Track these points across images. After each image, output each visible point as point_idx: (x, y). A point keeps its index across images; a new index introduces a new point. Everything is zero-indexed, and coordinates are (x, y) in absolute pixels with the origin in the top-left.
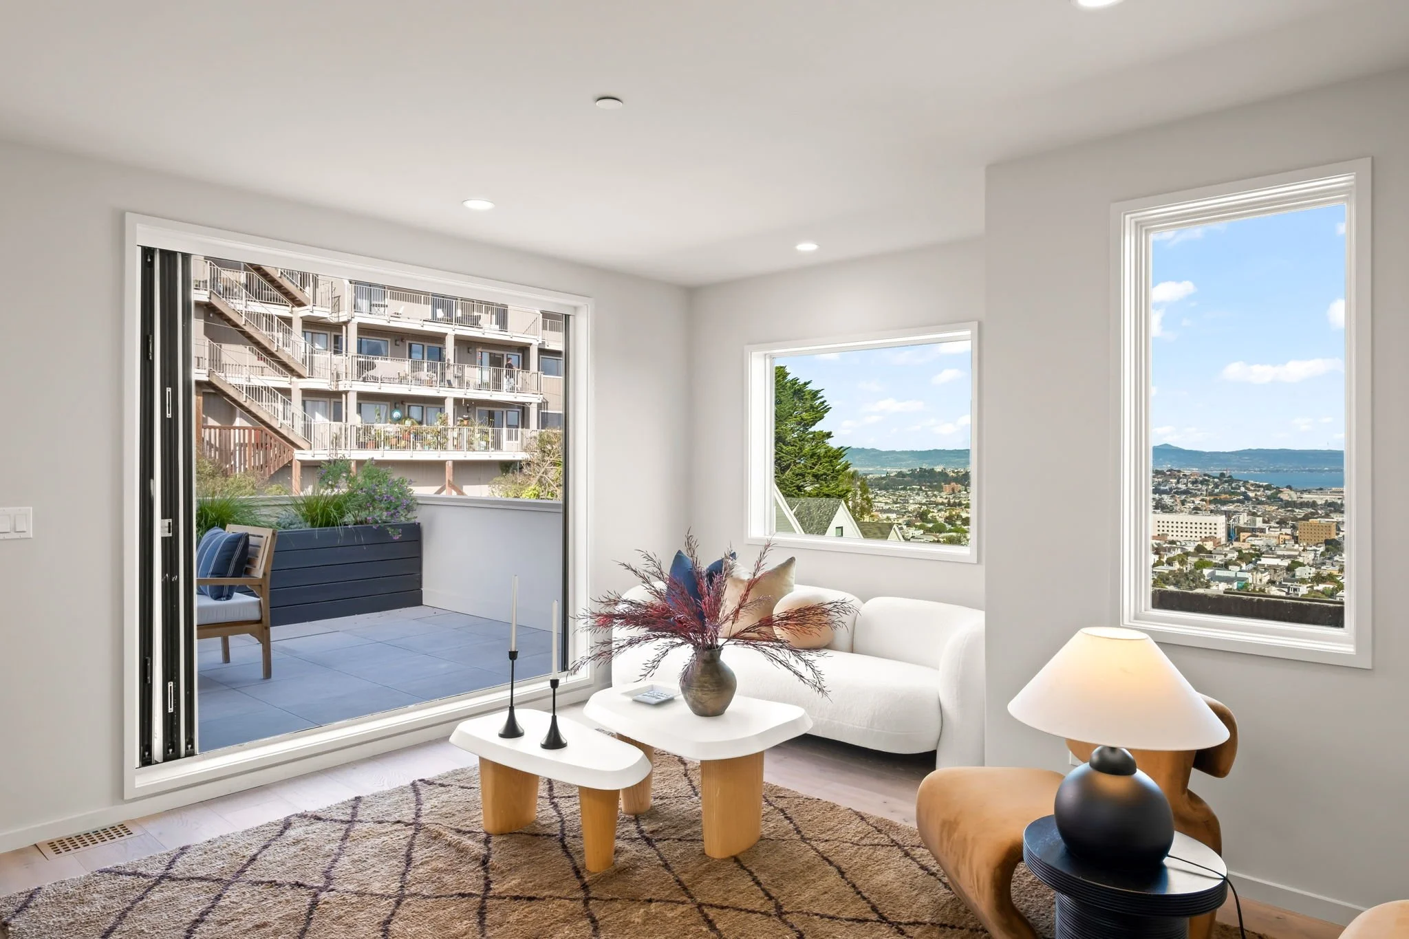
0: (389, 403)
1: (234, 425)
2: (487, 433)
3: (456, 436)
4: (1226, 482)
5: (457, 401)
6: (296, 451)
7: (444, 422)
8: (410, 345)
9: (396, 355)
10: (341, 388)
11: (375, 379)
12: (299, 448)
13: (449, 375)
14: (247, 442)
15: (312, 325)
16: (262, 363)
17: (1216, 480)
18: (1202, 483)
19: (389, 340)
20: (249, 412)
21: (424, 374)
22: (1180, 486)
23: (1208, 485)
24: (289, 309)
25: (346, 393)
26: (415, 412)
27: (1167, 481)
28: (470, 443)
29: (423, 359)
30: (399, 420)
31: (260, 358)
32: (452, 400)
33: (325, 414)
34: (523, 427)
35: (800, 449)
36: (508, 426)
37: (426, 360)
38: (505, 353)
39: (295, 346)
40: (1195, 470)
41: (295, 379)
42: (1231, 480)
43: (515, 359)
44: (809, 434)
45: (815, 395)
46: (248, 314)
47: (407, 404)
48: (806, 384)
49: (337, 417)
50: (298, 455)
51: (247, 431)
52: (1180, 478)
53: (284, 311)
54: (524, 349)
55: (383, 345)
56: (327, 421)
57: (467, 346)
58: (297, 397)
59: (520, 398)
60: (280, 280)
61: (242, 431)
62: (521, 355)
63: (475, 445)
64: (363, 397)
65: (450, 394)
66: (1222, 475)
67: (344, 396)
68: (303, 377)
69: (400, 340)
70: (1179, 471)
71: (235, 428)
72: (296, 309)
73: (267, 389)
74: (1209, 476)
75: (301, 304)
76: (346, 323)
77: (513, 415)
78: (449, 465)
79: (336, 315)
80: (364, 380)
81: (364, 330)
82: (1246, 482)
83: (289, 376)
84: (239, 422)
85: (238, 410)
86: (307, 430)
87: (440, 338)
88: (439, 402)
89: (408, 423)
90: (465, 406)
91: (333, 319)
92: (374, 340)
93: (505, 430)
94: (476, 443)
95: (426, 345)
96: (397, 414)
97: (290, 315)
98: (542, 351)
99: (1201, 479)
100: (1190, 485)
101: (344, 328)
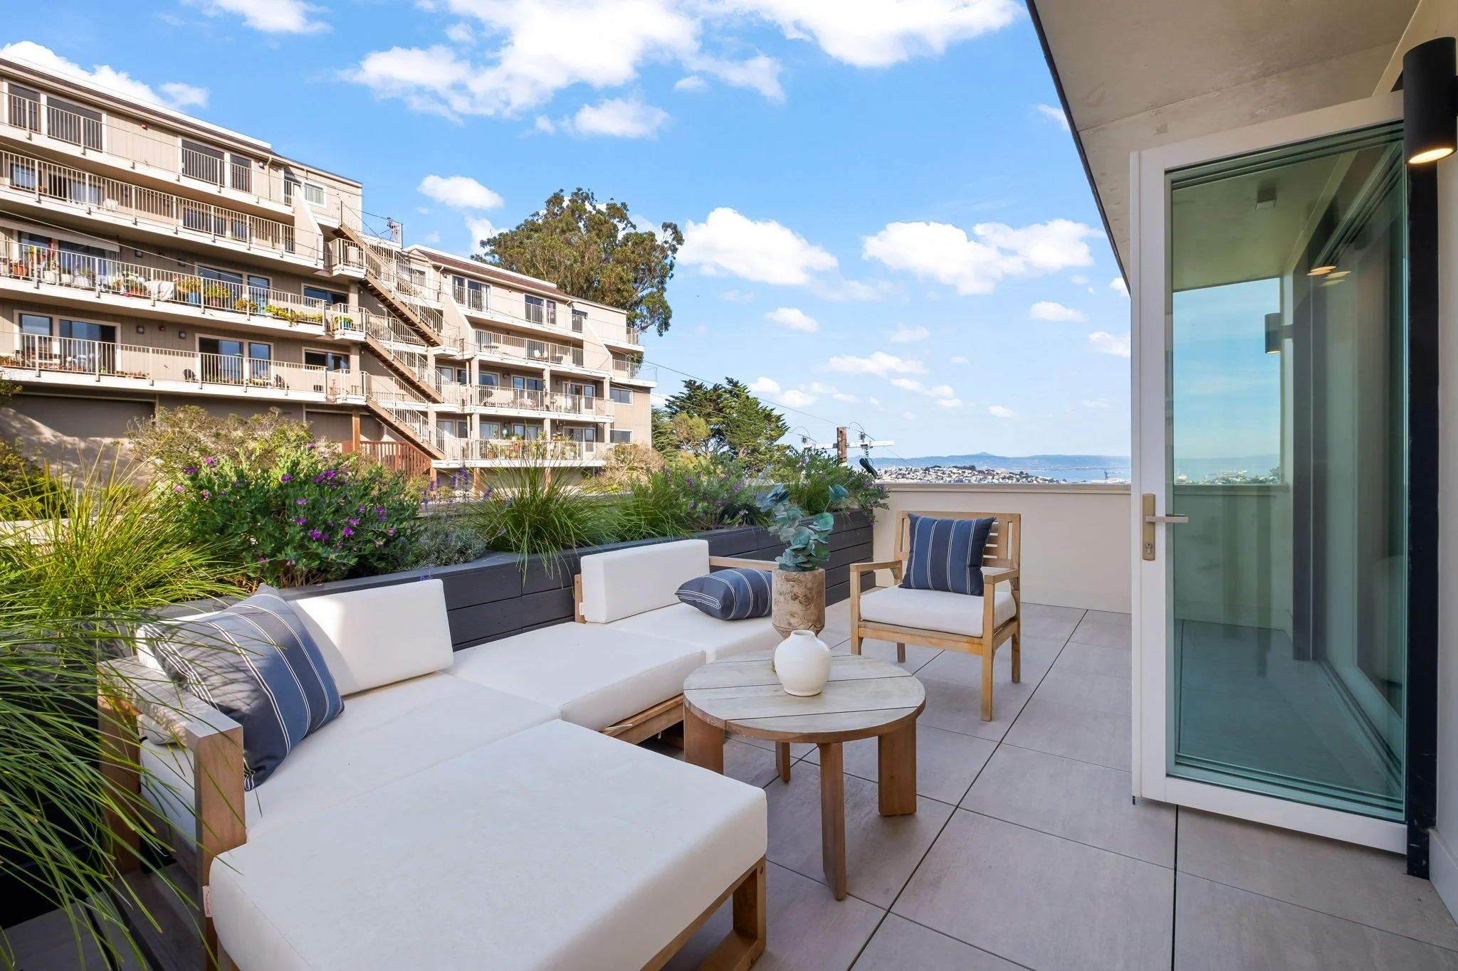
0: (499, 423)
1: (382, 440)
2: (575, 446)
3: (552, 448)
4: (1024, 477)
5: (553, 422)
6: (433, 461)
7: (544, 438)
9: (505, 386)
10: (467, 411)
11: (493, 405)
12: (435, 458)
13: (547, 401)
14: (395, 454)
15: (442, 361)
16: (403, 392)
17: (1018, 476)
18: (1008, 478)
19: (499, 374)
20: (397, 429)
21: (528, 401)
22: (994, 481)
23: (1012, 480)
24: (425, 348)
25: (471, 415)
26: (518, 429)
27: (985, 478)
28: (563, 453)
30: (508, 436)
31: (401, 387)
32: (549, 421)
33: (451, 432)
34: (597, 441)
35: (771, 457)
36: (586, 441)
38: (583, 385)
39: (427, 376)
40: (1003, 470)
41: (430, 404)
42: (1027, 476)
43: (589, 389)
44: (775, 446)
45: (778, 418)
46: (395, 352)
47: (513, 424)
48: (772, 410)
49: (463, 434)
50: (435, 464)
51: (394, 445)
52: (994, 475)
53: (419, 350)
54: (597, 383)
55: (493, 377)
56: (453, 437)
57: (558, 378)
58: (432, 418)
59: (598, 419)
60: (419, 325)
61: (391, 445)
62: (594, 386)
63: (567, 456)
64: (485, 419)
65: (548, 416)
66: (1022, 473)
67: (468, 418)
68: (439, 402)
69: (506, 373)
70: (993, 471)
71: (381, 443)
72: (430, 348)
73: (412, 412)
74: (1013, 474)
75: (434, 344)
76: (469, 360)
77: (590, 432)
78: (548, 471)
79: (461, 353)
80: (485, 405)
81: (484, 366)
82: (1037, 477)
83: (426, 401)
84: (386, 438)
85: (386, 427)
86: (441, 444)
87: (538, 373)
88: (539, 422)
89: (514, 439)
90: (556, 425)
91: (459, 357)
92: (488, 374)
93: (584, 444)
94: (567, 453)
95: (526, 378)
96: (505, 432)
97: (425, 353)
98: (613, 385)
99: (1008, 476)
100: (1001, 480)
101: (467, 364)
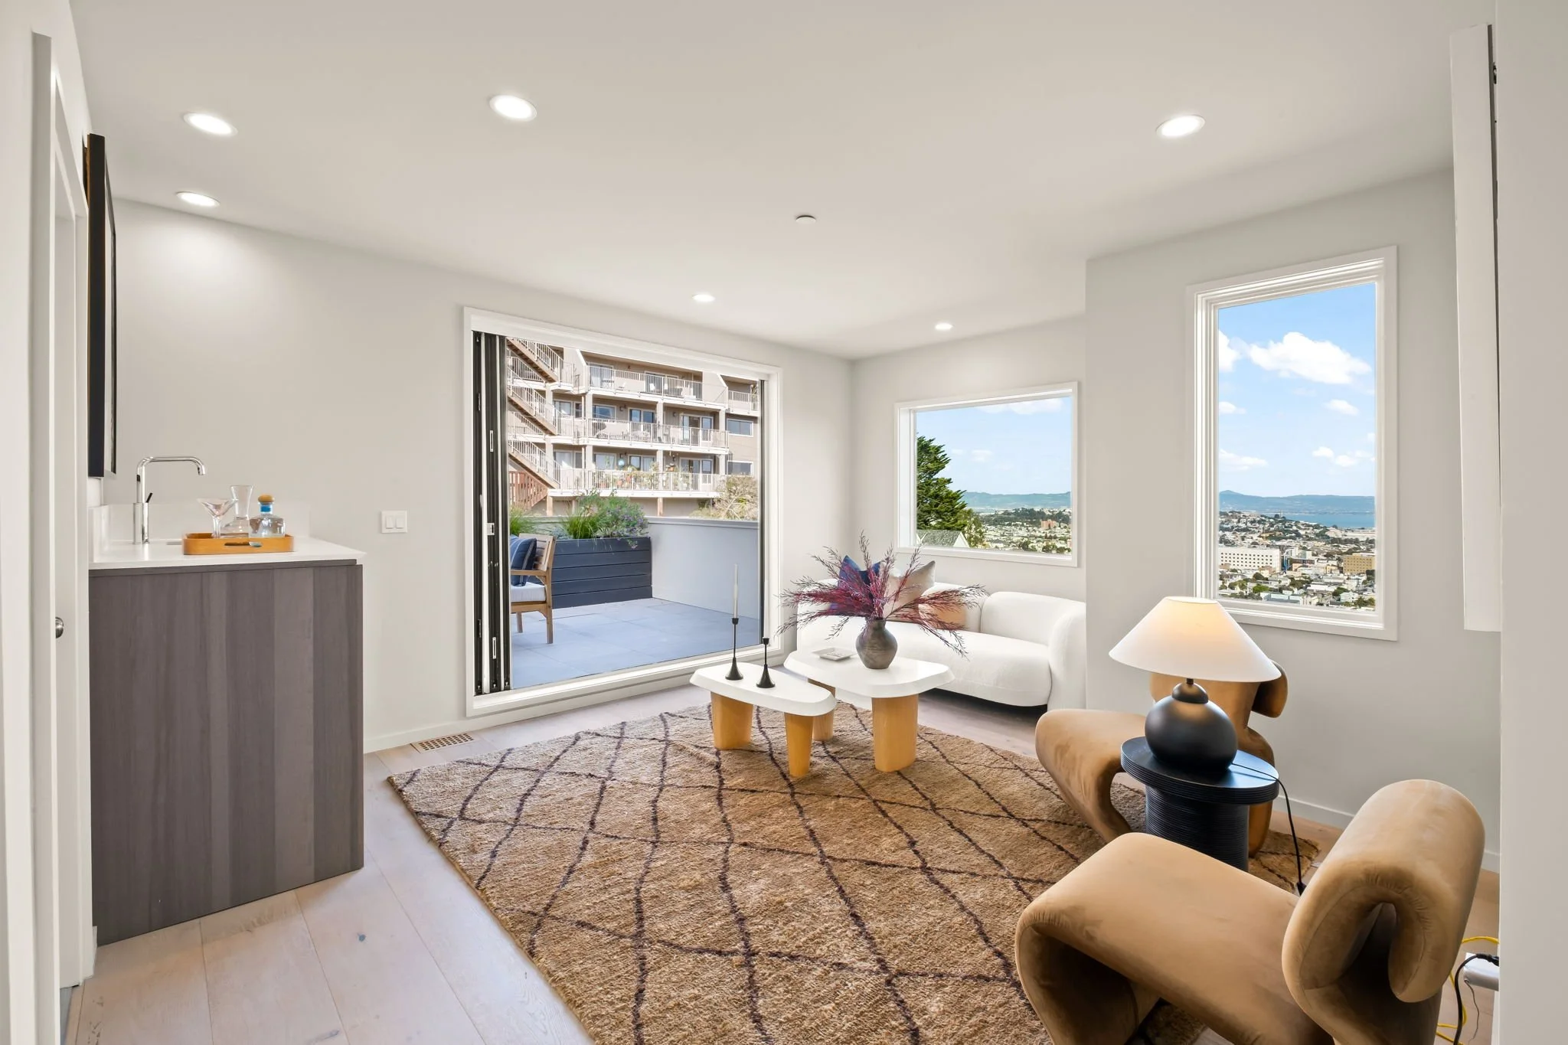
0: (615, 455)
2: (688, 477)
3: (664, 479)
4: (1280, 522)
5: (666, 453)
6: (549, 490)
7: (656, 469)
8: (631, 411)
9: (620, 418)
10: (581, 443)
11: (606, 437)
12: (552, 487)
13: (660, 433)
14: (514, 482)
15: (561, 396)
16: (524, 425)
17: (1272, 520)
18: (1259, 522)
19: (615, 407)
20: (518, 462)
21: (641, 432)
22: (1240, 524)
23: (1265, 524)
24: (543, 384)
25: (585, 446)
26: (635, 460)
27: (1229, 521)
28: (676, 485)
29: (640, 421)
30: (623, 467)
31: (523, 420)
32: (662, 453)
33: (569, 463)
34: (714, 473)
35: (926, 491)
36: (703, 472)
37: (642, 423)
38: (701, 417)
39: (547, 412)
40: (1253, 512)
41: (548, 436)
42: (1284, 521)
43: (706, 421)
44: (934, 480)
45: (938, 449)
46: (514, 388)
47: (629, 455)
48: (931, 441)
49: (579, 465)
50: (551, 493)
51: (514, 475)
52: (1240, 518)
53: (537, 385)
54: (715, 414)
55: (611, 410)
56: (571, 468)
57: (672, 411)
58: (549, 450)
59: (713, 451)
60: (537, 363)
62: (712, 418)
63: (679, 487)
64: (597, 450)
65: (660, 448)
66: (1277, 516)
67: (583, 449)
68: (553, 435)
69: (624, 406)
70: (1240, 513)
72: (548, 384)
73: (528, 443)
74: (1266, 517)
75: (551, 381)
76: (584, 395)
77: (707, 464)
78: (660, 501)
79: (577, 388)
80: (598, 437)
81: (598, 400)
82: (1297, 522)
83: (544, 434)
86: (557, 474)
87: (652, 406)
88: (652, 453)
89: (629, 469)
90: (672, 457)
91: (575, 392)
92: (604, 407)
93: (701, 475)
94: (679, 484)
95: (643, 410)
96: (621, 463)
97: (543, 389)
98: (728, 415)
99: (1258, 519)
100: (1249, 524)
101: (583, 398)
